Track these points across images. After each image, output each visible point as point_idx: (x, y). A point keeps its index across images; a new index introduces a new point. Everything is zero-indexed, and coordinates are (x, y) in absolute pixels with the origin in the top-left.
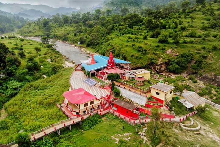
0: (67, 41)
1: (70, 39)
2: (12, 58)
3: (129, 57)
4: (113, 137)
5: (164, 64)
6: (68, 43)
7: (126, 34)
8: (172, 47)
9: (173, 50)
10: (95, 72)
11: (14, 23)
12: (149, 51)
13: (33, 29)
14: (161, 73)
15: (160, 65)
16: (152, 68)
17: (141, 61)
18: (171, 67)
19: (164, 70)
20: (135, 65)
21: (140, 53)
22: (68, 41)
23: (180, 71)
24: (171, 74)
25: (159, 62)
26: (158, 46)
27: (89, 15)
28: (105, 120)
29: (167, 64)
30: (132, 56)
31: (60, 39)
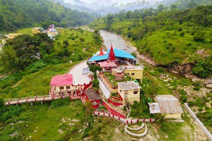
0: (120, 34)
2: (43, 45)
3: (156, 54)
4: (63, 119)
5: (189, 65)
6: (120, 36)
7: (168, 30)
8: (205, 47)
9: (205, 50)
10: (95, 62)
11: (91, 18)
12: (178, 49)
14: (184, 74)
15: (183, 65)
16: (176, 68)
17: (166, 58)
18: (194, 69)
19: (188, 72)
20: (159, 62)
21: (167, 51)
23: (206, 76)
24: (194, 77)
25: (184, 62)
26: (190, 45)
28: (73, 104)
29: (192, 65)
30: (159, 52)
31: (116, 32)
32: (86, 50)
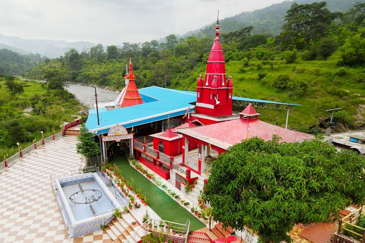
0: (107, 85)
1: (114, 81)
6: (107, 89)
10: (131, 136)
12: (315, 88)
13: (50, 67)
21: (285, 95)
22: (109, 85)
27: (155, 45)
31: (95, 82)
32: (36, 112)
